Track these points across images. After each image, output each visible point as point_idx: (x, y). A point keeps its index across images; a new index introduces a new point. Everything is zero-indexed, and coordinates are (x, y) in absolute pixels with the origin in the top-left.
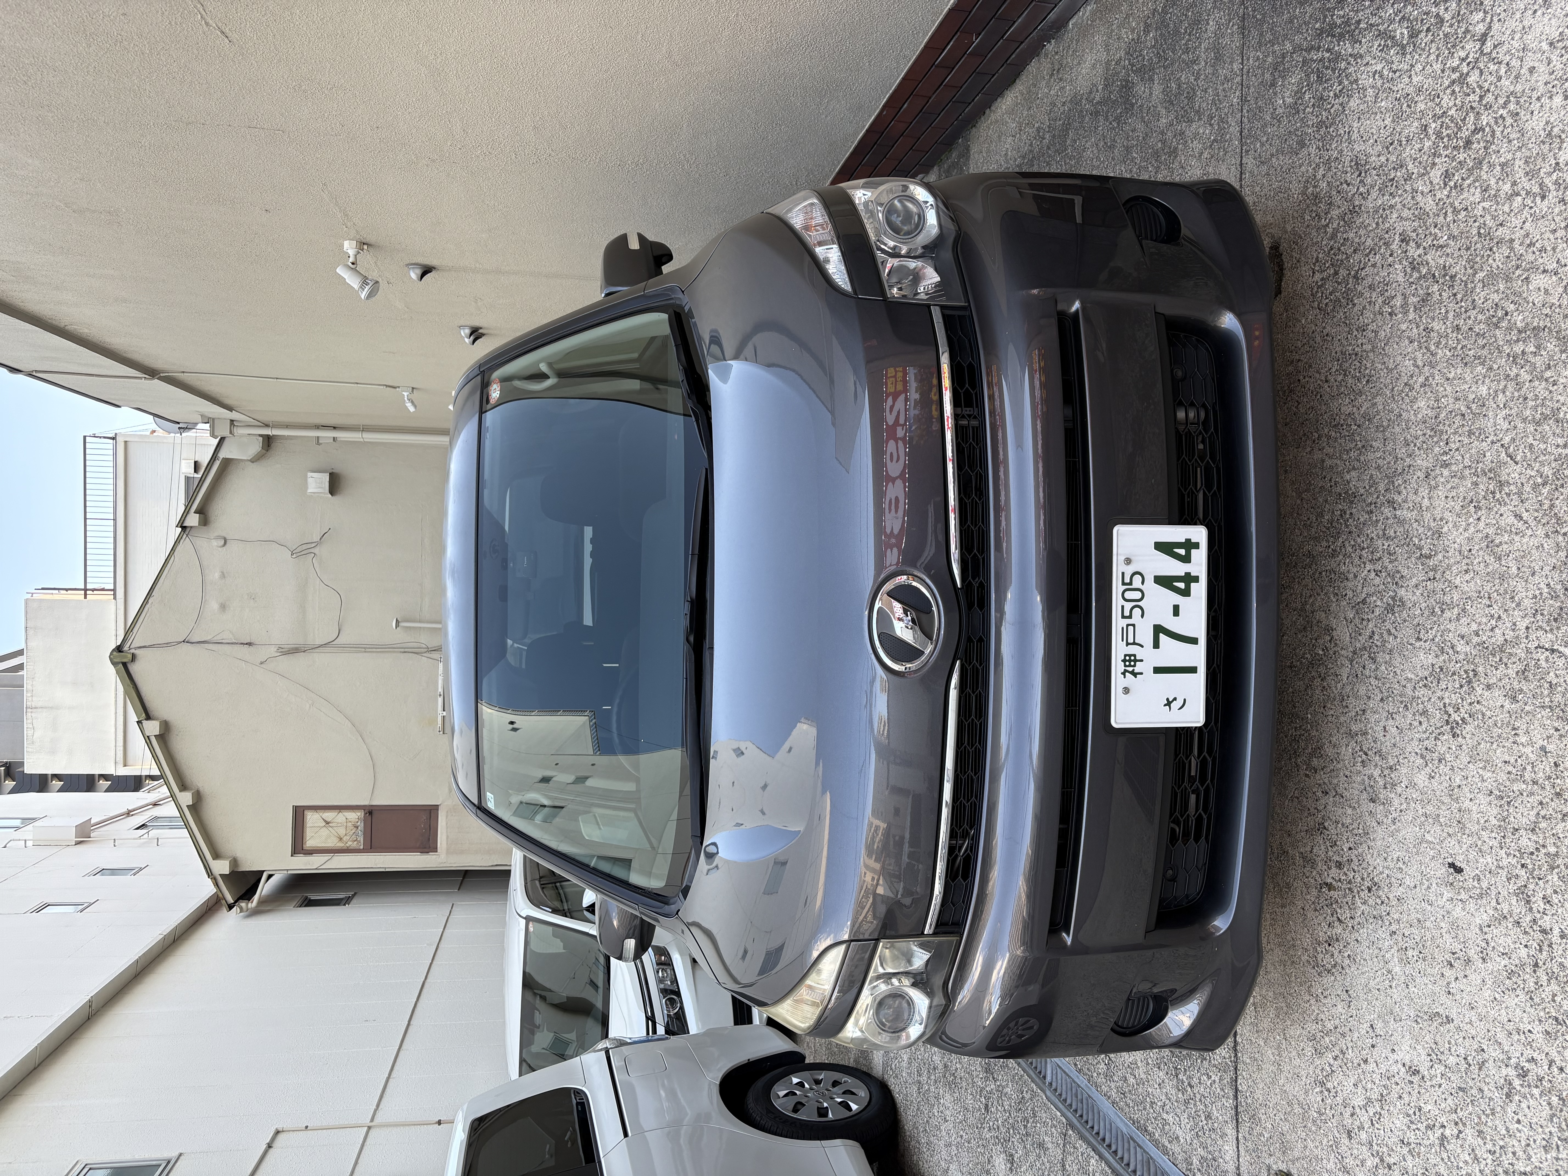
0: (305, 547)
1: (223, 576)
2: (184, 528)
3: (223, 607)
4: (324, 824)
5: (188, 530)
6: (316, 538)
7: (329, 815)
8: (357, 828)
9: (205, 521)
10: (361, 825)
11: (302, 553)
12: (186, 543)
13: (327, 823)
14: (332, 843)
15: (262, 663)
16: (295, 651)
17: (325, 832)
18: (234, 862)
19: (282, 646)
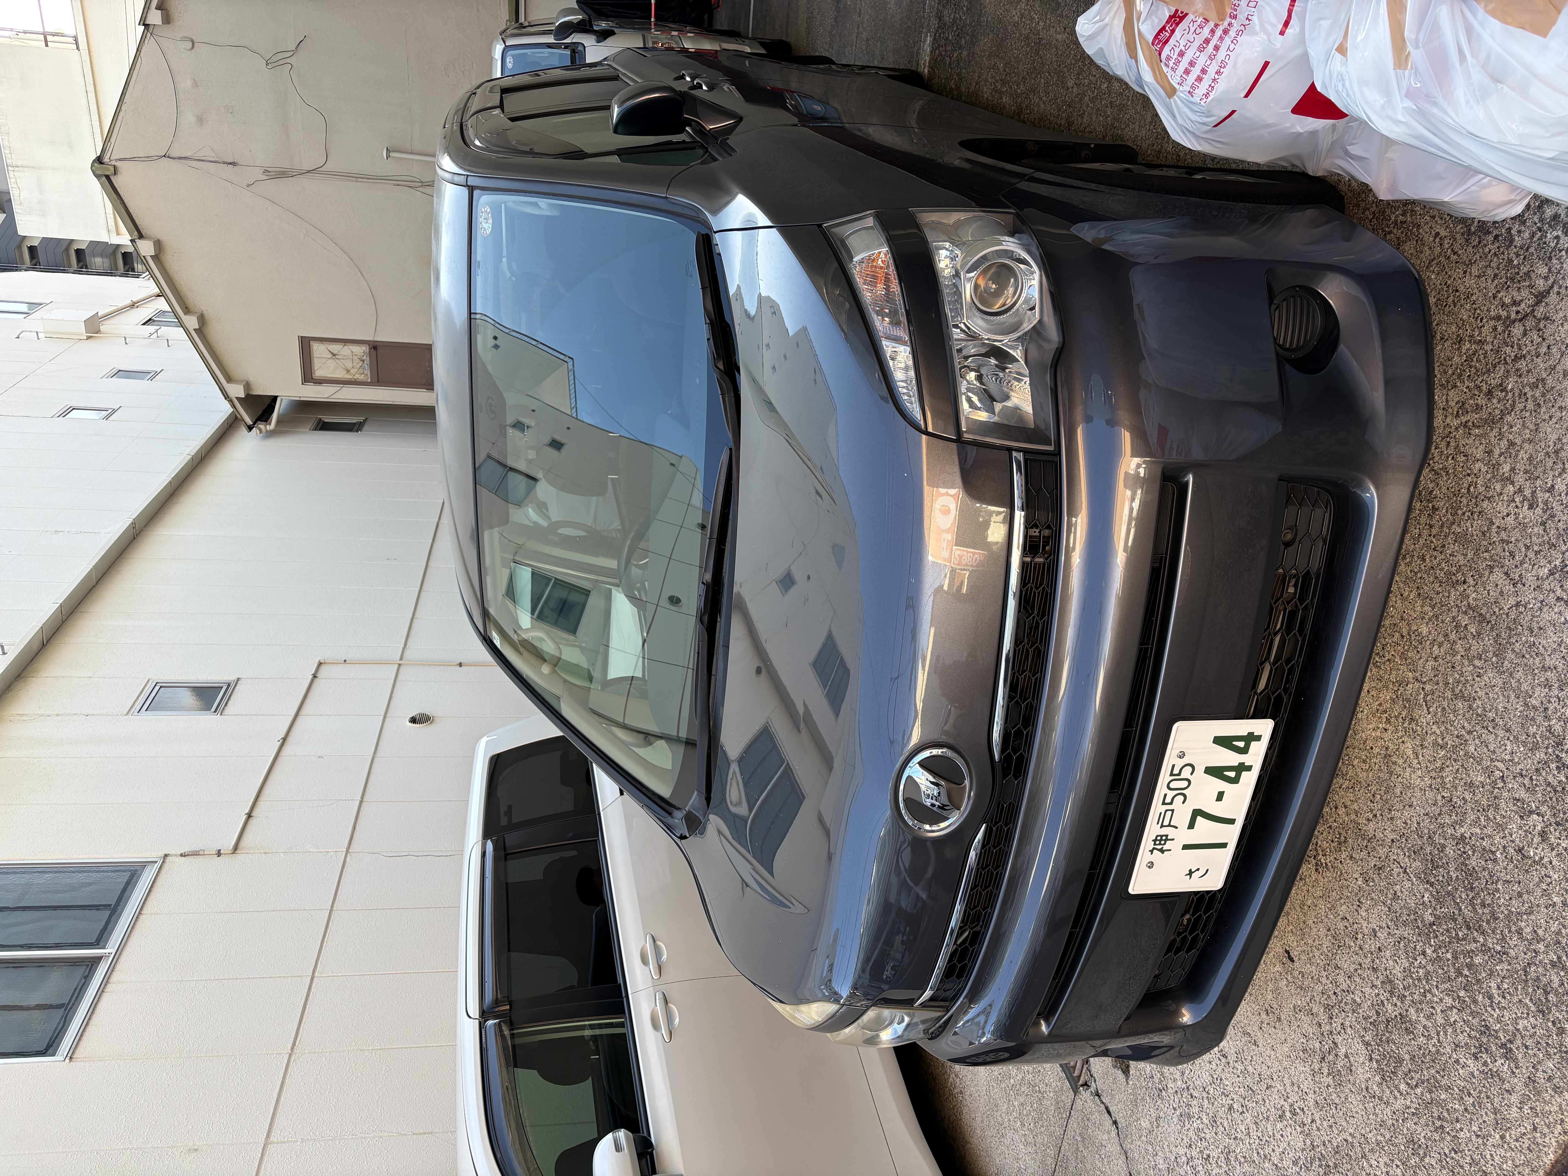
0: (281, 56)
1: (195, 84)
2: (146, 26)
3: (200, 120)
4: (331, 356)
5: (151, 28)
6: (292, 47)
7: (335, 348)
8: (363, 361)
9: (167, 19)
10: (367, 359)
11: (279, 63)
12: (150, 43)
13: (334, 355)
14: (340, 374)
15: (249, 186)
16: (282, 174)
17: (332, 363)
18: (247, 386)
19: (268, 169)
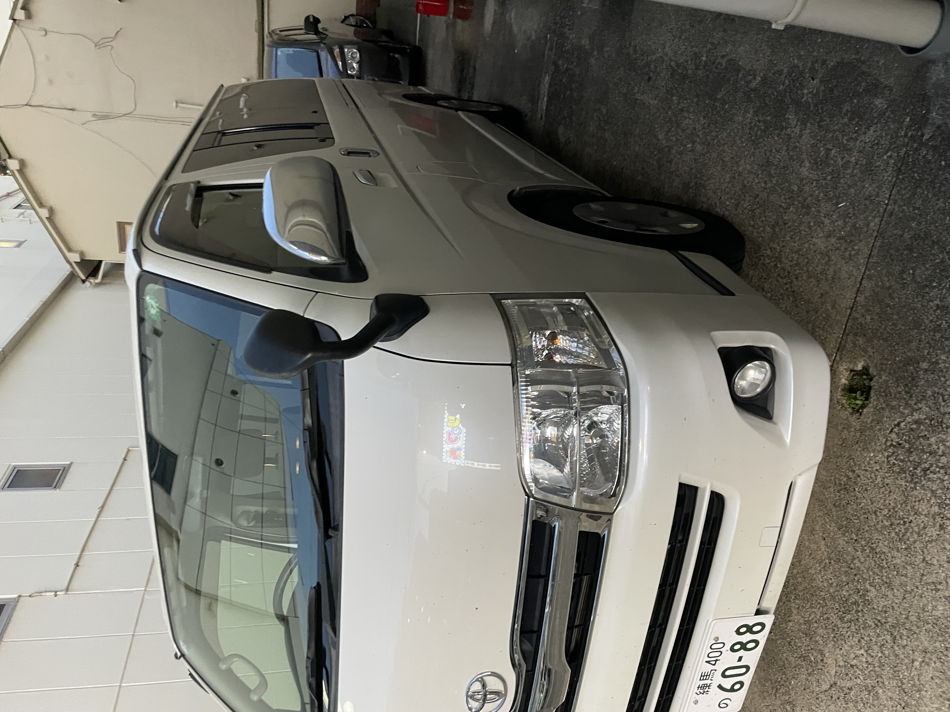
0: (106, 40)
1: (47, 58)
2: (15, 20)
3: (51, 82)
5: (17, 22)
6: (113, 35)
9: (29, 16)
11: (104, 45)
12: (17, 30)
15: (83, 124)
16: (105, 117)
18: (82, 254)
19: (97, 114)
